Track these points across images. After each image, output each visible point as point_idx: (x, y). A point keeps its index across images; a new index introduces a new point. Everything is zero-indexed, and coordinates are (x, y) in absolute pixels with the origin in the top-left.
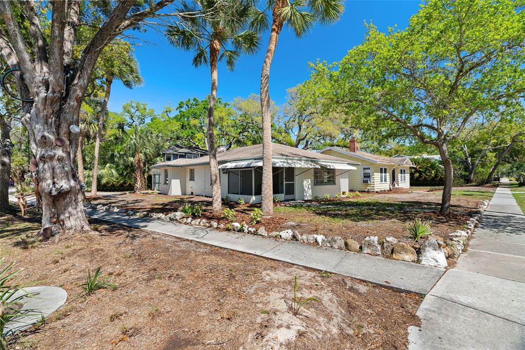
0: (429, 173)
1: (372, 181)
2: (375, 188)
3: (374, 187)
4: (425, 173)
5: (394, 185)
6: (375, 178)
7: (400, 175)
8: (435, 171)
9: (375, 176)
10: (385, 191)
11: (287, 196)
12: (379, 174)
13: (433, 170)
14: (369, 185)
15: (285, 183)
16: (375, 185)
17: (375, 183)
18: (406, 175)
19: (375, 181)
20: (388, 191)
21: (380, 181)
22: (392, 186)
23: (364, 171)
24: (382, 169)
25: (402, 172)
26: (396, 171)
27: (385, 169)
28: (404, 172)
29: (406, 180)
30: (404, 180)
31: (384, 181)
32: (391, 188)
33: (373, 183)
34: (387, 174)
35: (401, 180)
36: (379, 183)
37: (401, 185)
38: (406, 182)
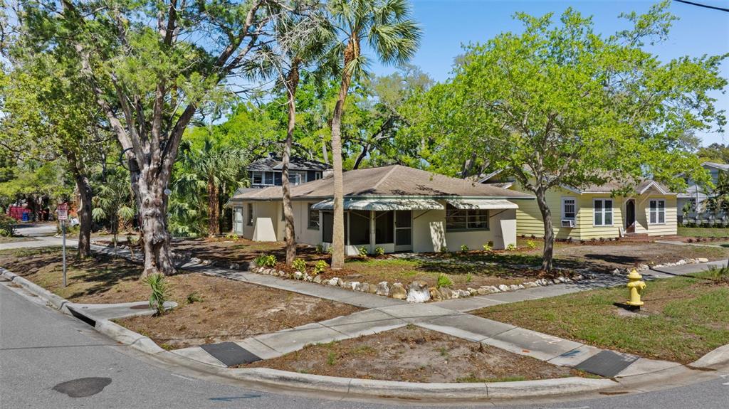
1: (577, 223)
2: (582, 234)
3: (579, 232)
5: (632, 229)
6: (581, 219)
7: (648, 211)
9: (581, 215)
10: (610, 239)
11: (399, 246)
12: (593, 210)
14: (572, 228)
15: (395, 228)
16: (581, 230)
17: (581, 227)
18: (666, 210)
19: (581, 223)
20: (617, 239)
21: (594, 222)
22: (625, 232)
23: (566, 206)
24: (601, 202)
25: (653, 205)
26: (638, 204)
27: (606, 202)
28: (662, 205)
29: (665, 220)
30: (662, 219)
31: (606, 223)
32: (625, 235)
33: (577, 227)
34: (613, 209)
35: (653, 220)
36: (591, 226)
37: (654, 230)
38: (667, 224)
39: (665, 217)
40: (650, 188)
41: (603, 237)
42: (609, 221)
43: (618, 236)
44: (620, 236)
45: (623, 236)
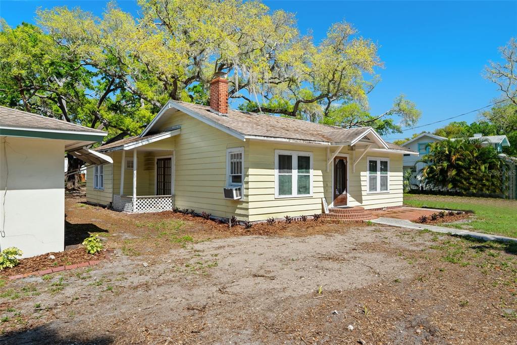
0: (475, 169)
2: (252, 212)
3: (247, 209)
4: (467, 169)
5: (344, 201)
6: (252, 185)
7: (365, 176)
8: (487, 165)
9: (252, 178)
10: (304, 218)
12: (275, 172)
13: (484, 163)
16: (252, 205)
17: (251, 199)
18: (389, 174)
20: (316, 217)
21: (276, 191)
22: (332, 206)
23: (232, 163)
24: (290, 157)
25: (373, 167)
26: (352, 164)
27: (300, 158)
28: (385, 167)
29: (389, 187)
30: (384, 185)
31: (299, 192)
32: (330, 210)
33: (244, 199)
34: (311, 171)
35: (373, 187)
36: (272, 198)
37: (371, 200)
38: (391, 192)
39: (389, 183)
40: (366, 138)
41: (291, 215)
42: (304, 188)
43: (319, 212)
44: (323, 212)
45: (327, 212)
